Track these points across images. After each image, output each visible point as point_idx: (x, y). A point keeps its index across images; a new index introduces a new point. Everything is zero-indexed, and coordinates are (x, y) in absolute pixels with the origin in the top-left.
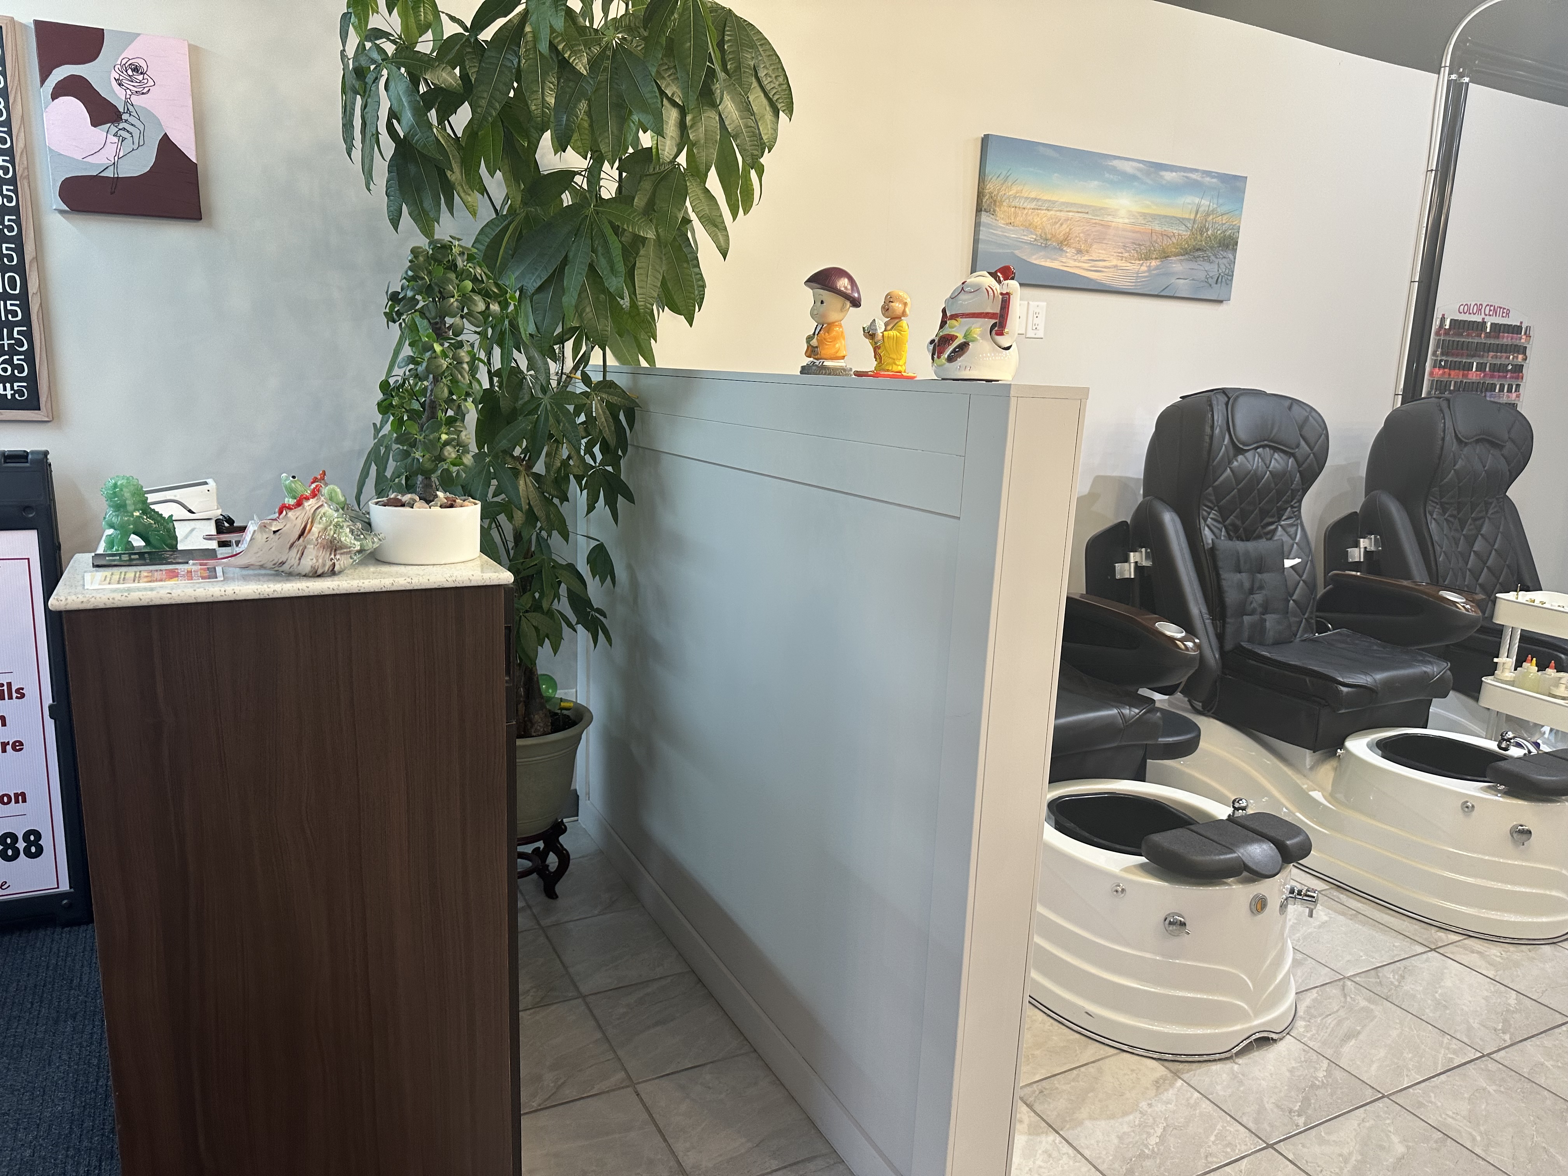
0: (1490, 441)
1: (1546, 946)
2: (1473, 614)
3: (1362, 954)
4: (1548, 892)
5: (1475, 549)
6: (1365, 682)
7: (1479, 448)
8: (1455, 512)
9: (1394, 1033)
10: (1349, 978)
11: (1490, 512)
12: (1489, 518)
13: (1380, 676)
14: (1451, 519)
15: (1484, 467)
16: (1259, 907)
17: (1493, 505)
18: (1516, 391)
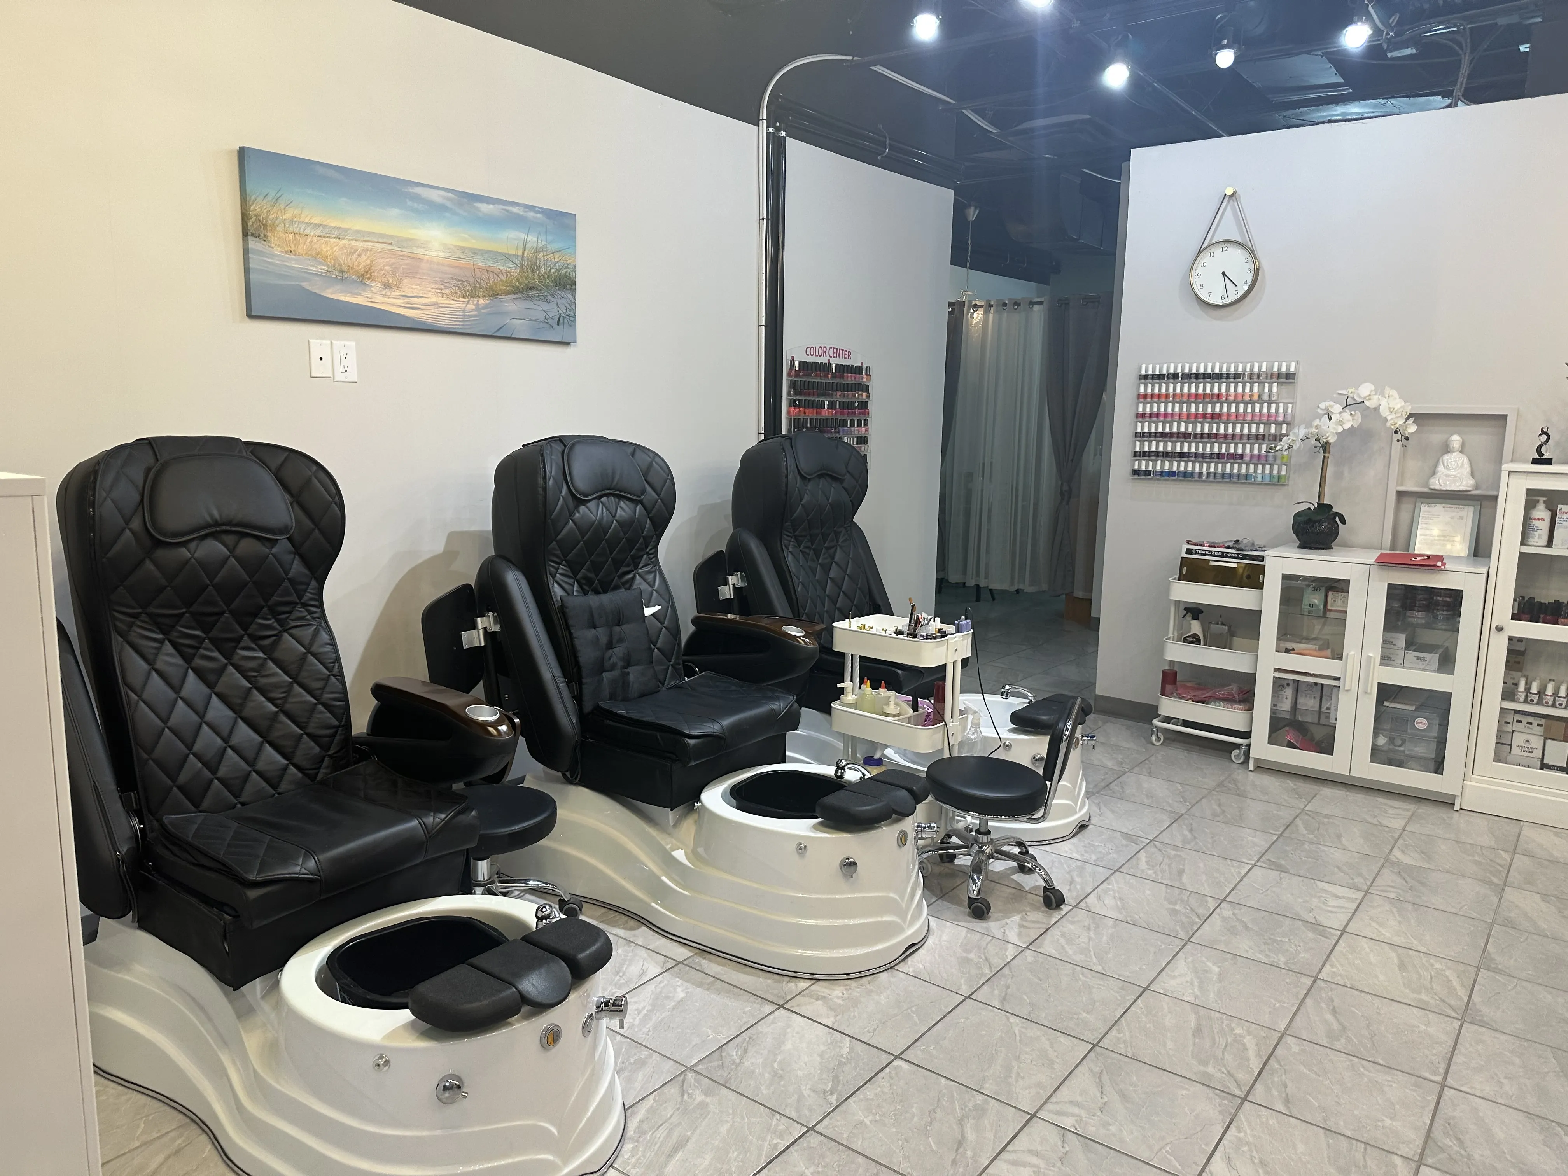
0: (828, 475)
1: (885, 974)
2: (812, 646)
3: (710, 1032)
4: (880, 919)
5: (831, 576)
6: (712, 730)
7: (822, 483)
8: (809, 544)
9: (724, 1129)
10: (691, 1069)
11: (841, 540)
12: (841, 547)
13: (726, 722)
14: (807, 551)
15: (828, 500)
16: (550, 1040)
17: (842, 534)
18: (865, 426)
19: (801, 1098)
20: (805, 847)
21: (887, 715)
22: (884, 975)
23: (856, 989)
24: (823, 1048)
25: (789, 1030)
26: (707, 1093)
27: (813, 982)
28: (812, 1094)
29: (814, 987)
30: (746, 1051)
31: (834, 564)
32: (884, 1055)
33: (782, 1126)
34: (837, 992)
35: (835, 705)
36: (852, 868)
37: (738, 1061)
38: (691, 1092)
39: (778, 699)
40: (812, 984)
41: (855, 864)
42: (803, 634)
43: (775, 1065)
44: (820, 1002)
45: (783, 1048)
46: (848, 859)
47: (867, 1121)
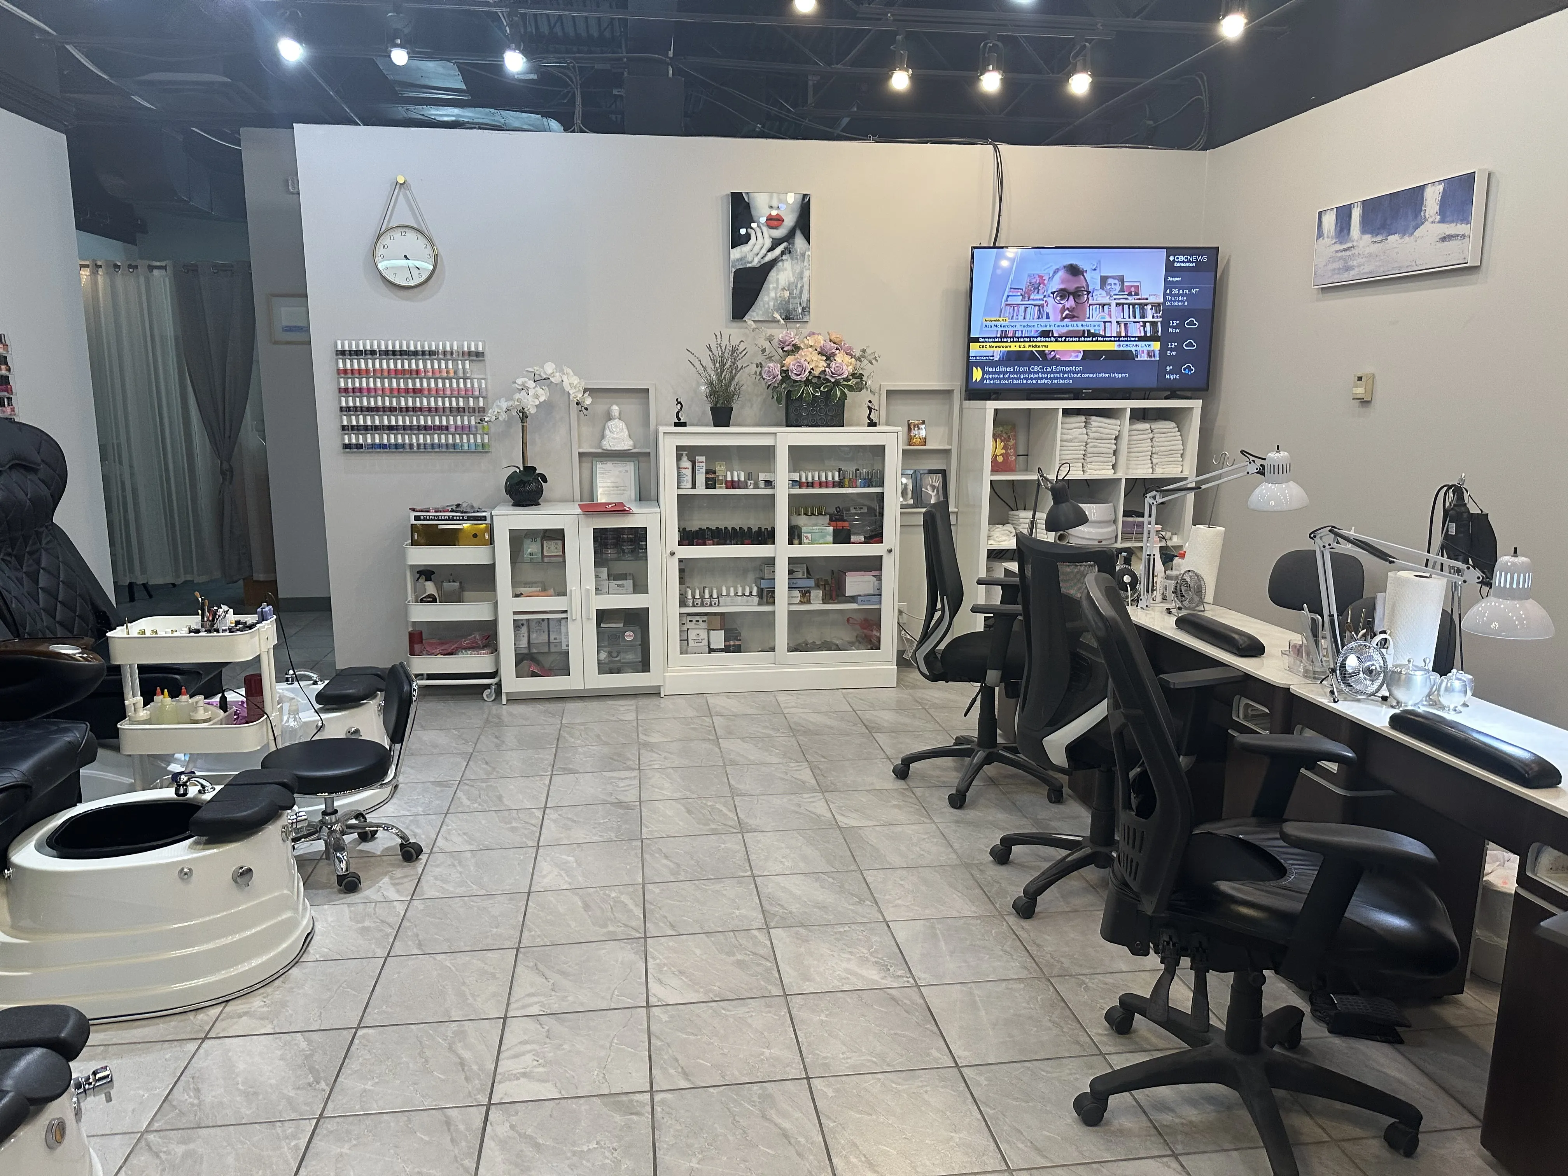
0: (23, 466)
2: (92, 661)
6: (14, 780)
7: (15, 475)
8: (10, 550)
10: (147, 1131)
11: (44, 542)
12: (46, 550)
14: (8, 558)
15: (27, 495)
16: (58, 1137)
17: (44, 535)
18: (9, 405)
19: (290, 1101)
20: (190, 869)
21: (196, 722)
22: (294, 971)
23: (276, 992)
24: (279, 1053)
25: (230, 1054)
26: (183, 1141)
27: (223, 1005)
28: (299, 1092)
29: (228, 1009)
30: (197, 1090)
31: (41, 571)
32: (345, 1032)
33: (290, 1129)
34: (256, 1003)
35: (123, 725)
36: (247, 877)
37: (196, 1102)
38: (165, 1149)
39: (66, 730)
40: (224, 1007)
41: (250, 870)
42: (80, 650)
43: (240, 1086)
44: (244, 1018)
45: (237, 1070)
46: (241, 868)
47: (368, 1087)
